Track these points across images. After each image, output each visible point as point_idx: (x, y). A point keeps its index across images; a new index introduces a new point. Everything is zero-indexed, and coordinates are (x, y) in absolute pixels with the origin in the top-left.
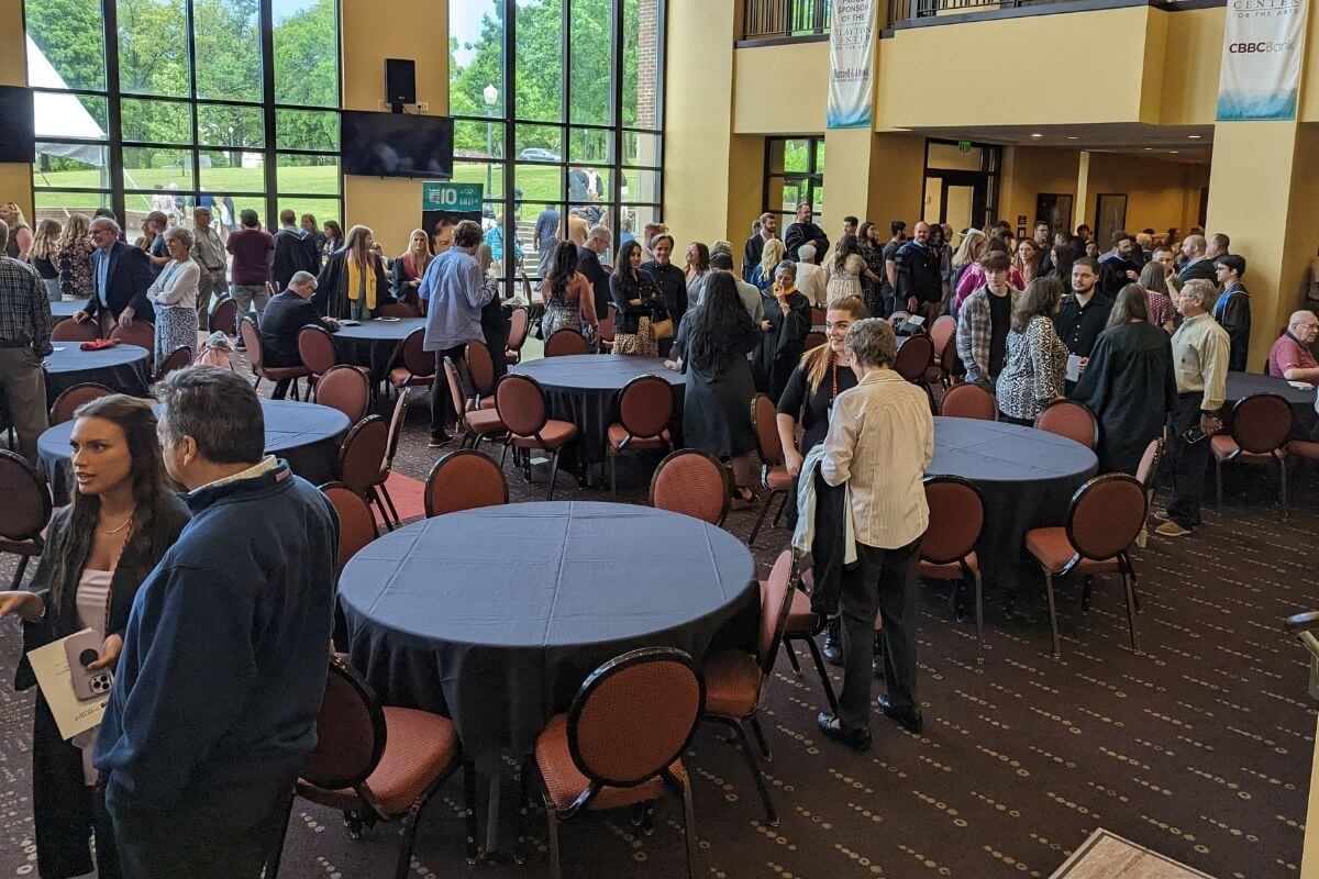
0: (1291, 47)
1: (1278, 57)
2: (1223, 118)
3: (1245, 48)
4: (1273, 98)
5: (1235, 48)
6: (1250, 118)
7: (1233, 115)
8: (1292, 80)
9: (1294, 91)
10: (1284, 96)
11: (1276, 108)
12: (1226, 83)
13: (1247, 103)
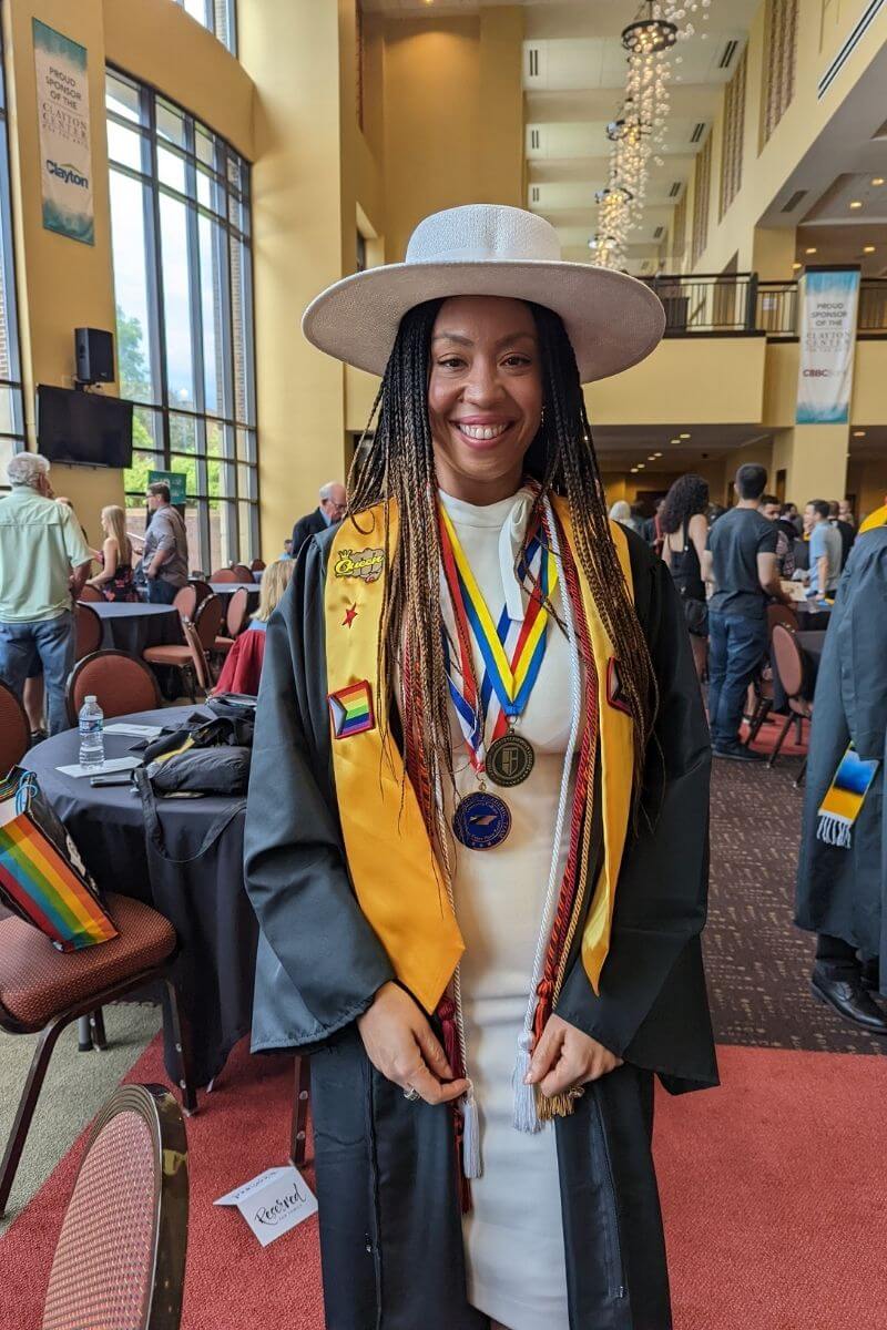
0: (845, 373)
1: (835, 381)
2: (801, 421)
3: (814, 373)
4: (834, 408)
5: (808, 373)
6: (821, 422)
7: (808, 419)
8: (846, 398)
9: (847, 405)
10: (841, 408)
11: (837, 414)
12: (802, 398)
13: (817, 412)
